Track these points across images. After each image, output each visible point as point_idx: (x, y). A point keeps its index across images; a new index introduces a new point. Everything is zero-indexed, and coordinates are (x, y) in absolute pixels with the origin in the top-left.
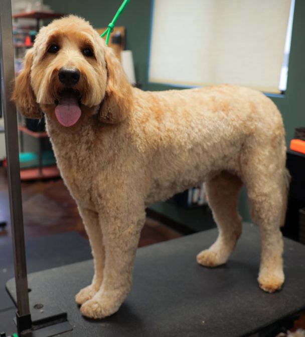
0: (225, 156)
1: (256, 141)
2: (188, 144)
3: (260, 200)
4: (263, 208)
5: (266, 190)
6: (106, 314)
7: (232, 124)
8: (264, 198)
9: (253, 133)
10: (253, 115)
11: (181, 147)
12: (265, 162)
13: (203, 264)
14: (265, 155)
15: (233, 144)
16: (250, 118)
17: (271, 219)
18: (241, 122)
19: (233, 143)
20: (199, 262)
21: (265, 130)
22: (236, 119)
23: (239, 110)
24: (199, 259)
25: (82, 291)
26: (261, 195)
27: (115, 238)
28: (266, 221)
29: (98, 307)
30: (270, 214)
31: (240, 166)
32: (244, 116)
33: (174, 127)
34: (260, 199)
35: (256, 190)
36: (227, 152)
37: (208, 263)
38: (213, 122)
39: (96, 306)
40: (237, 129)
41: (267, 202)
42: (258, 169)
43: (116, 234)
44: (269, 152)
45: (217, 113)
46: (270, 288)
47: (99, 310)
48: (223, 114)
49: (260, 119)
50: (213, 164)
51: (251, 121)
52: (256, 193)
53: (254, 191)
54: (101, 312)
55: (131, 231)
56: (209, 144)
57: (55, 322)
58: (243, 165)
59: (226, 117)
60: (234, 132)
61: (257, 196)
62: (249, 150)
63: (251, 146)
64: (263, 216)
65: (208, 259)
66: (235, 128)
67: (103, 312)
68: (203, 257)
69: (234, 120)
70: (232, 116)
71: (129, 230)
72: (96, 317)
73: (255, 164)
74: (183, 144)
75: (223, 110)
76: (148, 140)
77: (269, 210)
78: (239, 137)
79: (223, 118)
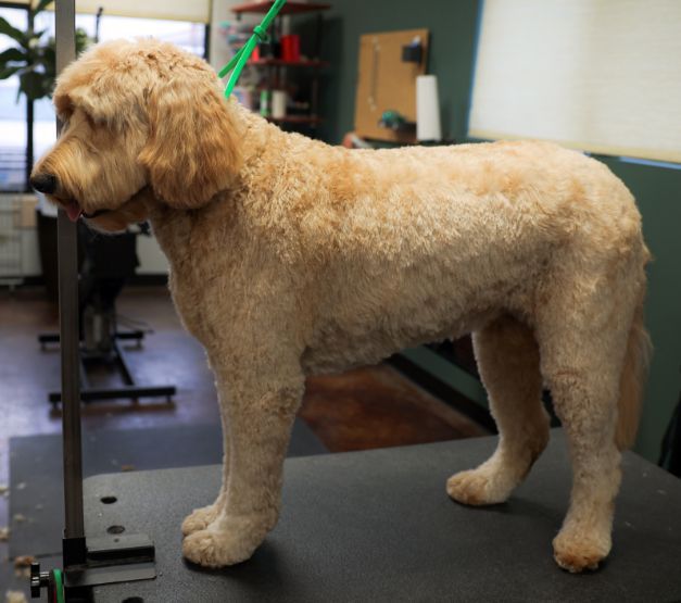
0: (501, 283)
1: (574, 258)
2: (403, 258)
3: (565, 382)
4: (570, 399)
5: (577, 363)
6: (223, 560)
7: (521, 218)
8: (572, 380)
9: (568, 241)
10: (573, 205)
11: (385, 263)
12: (585, 305)
13: (456, 496)
14: (587, 291)
15: (520, 260)
16: (566, 211)
17: (587, 424)
18: (543, 216)
19: (519, 258)
20: (450, 491)
21: (597, 238)
22: (532, 210)
23: (542, 192)
24: (451, 486)
25: (195, 511)
26: (568, 372)
27: (236, 413)
28: (574, 427)
29: (211, 545)
30: (584, 412)
31: (534, 306)
32: (551, 205)
33: (372, 225)
34: (565, 379)
35: (559, 359)
36: (505, 275)
37: (465, 497)
38: (475, 215)
39: (208, 541)
40: (532, 229)
41: (578, 388)
42: (568, 318)
43: (238, 405)
44: (598, 285)
45: (487, 197)
46: (571, 561)
47: (211, 550)
48: (501, 198)
49: (589, 216)
50: (470, 299)
51: (568, 217)
52: (557, 366)
53: (553, 361)
54: (213, 554)
55: (267, 406)
56: (458, 259)
57: (129, 559)
58: (539, 304)
59: (508, 204)
60: (525, 235)
61: (560, 373)
62: (557, 274)
63: (562, 266)
64: (570, 416)
65: (466, 488)
66: (528, 227)
67: (218, 556)
68: (459, 483)
69: (528, 211)
70: (524, 202)
71: (263, 402)
72: (205, 563)
73: (565, 307)
74: (390, 258)
75: (504, 191)
76: (304, 242)
77: (581, 406)
78: (534, 248)
79: (502, 206)
